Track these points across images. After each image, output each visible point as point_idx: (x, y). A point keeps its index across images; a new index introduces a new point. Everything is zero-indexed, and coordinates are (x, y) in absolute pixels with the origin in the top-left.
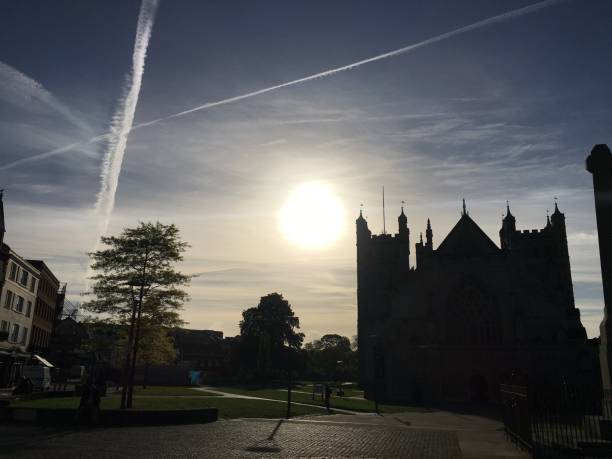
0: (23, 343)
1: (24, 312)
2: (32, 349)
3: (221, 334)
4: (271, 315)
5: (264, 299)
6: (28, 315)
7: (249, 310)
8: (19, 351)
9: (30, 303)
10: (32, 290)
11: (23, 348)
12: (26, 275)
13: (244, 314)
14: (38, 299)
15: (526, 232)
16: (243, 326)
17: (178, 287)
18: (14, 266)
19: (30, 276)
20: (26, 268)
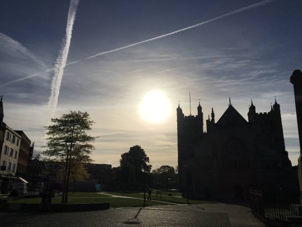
0: (13, 171)
1: (14, 156)
2: (18, 174)
3: (111, 166)
4: (136, 156)
5: (131, 149)
6: (15, 158)
7: (124, 154)
8: (11, 175)
9: (16, 152)
10: (17, 145)
11: (14, 174)
12: (14, 138)
13: (122, 156)
14: (20, 150)
15: (261, 113)
16: (122, 162)
17: (89, 143)
18: (8, 133)
19: (16, 138)
20: (14, 134)
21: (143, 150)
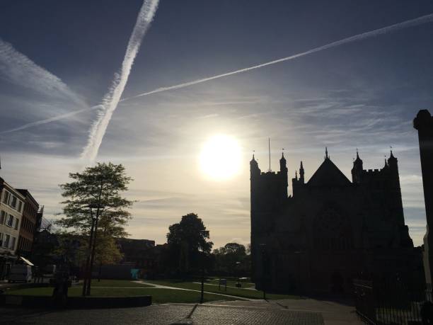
0: (12, 248)
1: (13, 226)
2: (19, 253)
3: (153, 242)
4: (190, 229)
5: (184, 218)
6: (16, 229)
7: (174, 225)
8: (9, 254)
9: (18, 220)
10: (19, 211)
11: (13, 252)
12: (15, 199)
13: (170, 228)
14: (24, 218)
15: (370, 171)
16: (170, 237)
17: (124, 209)
18: (7, 193)
19: (18, 200)
20: (15, 194)
21: (200, 220)
